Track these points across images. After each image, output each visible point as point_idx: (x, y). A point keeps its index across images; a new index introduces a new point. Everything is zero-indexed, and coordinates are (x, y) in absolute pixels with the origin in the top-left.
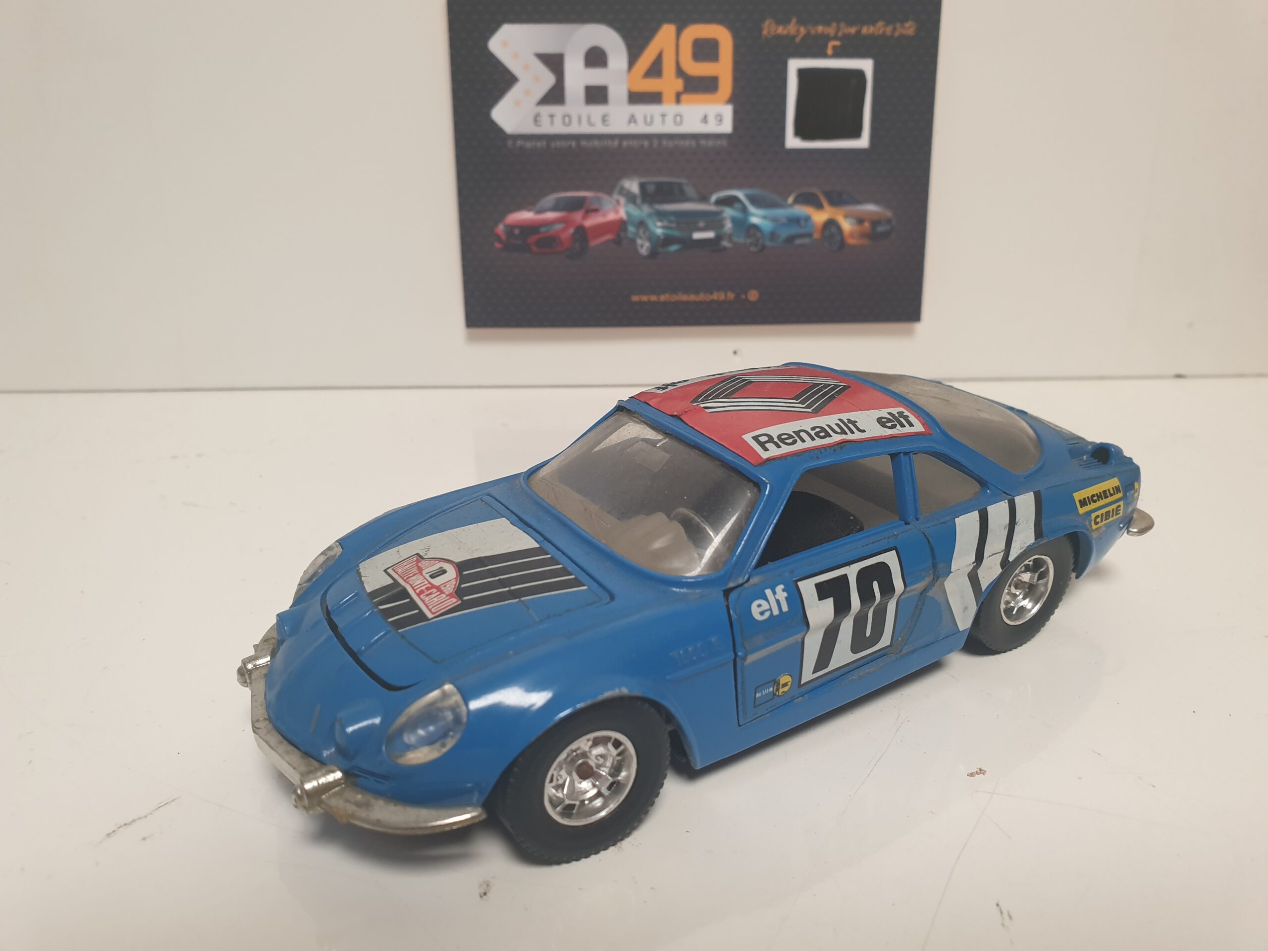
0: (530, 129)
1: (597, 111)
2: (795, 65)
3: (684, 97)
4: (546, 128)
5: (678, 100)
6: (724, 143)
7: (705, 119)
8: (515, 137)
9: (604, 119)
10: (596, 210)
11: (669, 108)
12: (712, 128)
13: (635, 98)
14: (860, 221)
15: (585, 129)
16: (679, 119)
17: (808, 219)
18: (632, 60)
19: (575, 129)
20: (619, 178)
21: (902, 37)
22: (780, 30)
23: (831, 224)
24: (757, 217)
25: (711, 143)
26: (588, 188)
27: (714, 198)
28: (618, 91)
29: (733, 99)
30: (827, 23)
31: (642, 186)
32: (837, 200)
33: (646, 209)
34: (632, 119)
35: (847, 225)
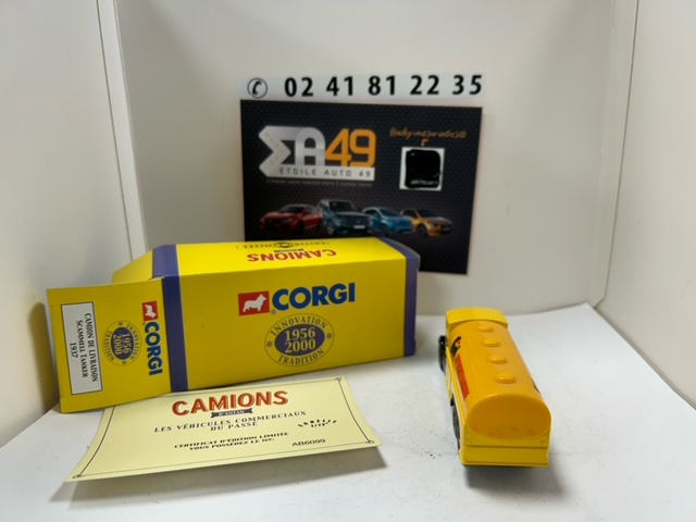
0: (278, 175)
1: (310, 168)
2: (405, 150)
3: (352, 163)
4: (286, 175)
5: (349, 164)
6: (370, 185)
7: (361, 174)
8: (271, 178)
9: (314, 172)
10: (308, 213)
11: (344, 168)
12: (364, 178)
13: (328, 163)
15: (304, 176)
16: (349, 173)
17: (410, 222)
18: (328, 144)
19: (299, 176)
20: (320, 199)
21: (459, 138)
22: (399, 133)
23: (421, 225)
24: (385, 220)
25: (364, 185)
26: (305, 203)
27: (365, 210)
28: (320, 159)
29: (375, 165)
30: (422, 131)
31: (331, 203)
32: (424, 214)
33: (332, 214)
34: (327, 172)
35: (429, 227)
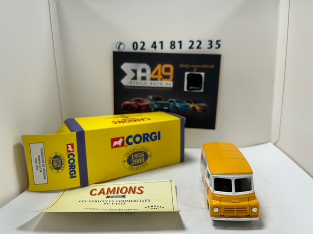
0: (129, 85)
2: (187, 74)
3: (163, 80)
5: (161, 80)
6: (171, 89)
8: (126, 86)
9: (145, 83)
10: (143, 102)
11: (159, 82)
12: (168, 86)
13: (152, 79)
14: (200, 107)
15: (141, 85)
16: (161, 84)
17: (188, 106)
19: (139, 85)
20: (148, 96)
21: (211, 68)
23: (194, 108)
24: (177, 105)
25: (168, 89)
26: (141, 97)
27: (169, 100)
28: (148, 78)
30: (194, 65)
31: (153, 98)
32: (195, 102)
33: (154, 102)
35: (197, 108)
